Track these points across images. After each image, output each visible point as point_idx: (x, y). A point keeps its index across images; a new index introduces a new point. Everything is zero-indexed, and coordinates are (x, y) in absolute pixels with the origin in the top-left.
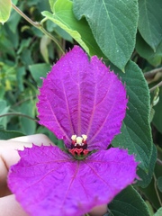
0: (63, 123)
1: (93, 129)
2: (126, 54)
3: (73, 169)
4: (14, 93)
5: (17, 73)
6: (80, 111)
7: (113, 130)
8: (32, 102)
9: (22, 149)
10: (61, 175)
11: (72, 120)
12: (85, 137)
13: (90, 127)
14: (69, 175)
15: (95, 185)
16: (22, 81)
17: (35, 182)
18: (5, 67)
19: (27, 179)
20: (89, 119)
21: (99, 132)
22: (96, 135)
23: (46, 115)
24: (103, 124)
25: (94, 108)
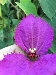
0: (25, 44)
1: (38, 46)
2: (52, 14)
3: (30, 63)
4: (7, 28)
5: (8, 22)
6: (32, 39)
7: (48, 46)
8: (13, 32)
9: (6, 54)
10: (24, 66)
11: (29, 42)
12: (35, 49)
13: (37, 46)
14: (28, 66)
15: (41, 71)
16: (10, 24)
17: (11, 69)
18: (4, 19)
19: (7, 68)
20: (37, 42)
21: (41, 48)
22: (40, 49)
23: (18, 41)
24: (43, 44)
25: (39, 37)
